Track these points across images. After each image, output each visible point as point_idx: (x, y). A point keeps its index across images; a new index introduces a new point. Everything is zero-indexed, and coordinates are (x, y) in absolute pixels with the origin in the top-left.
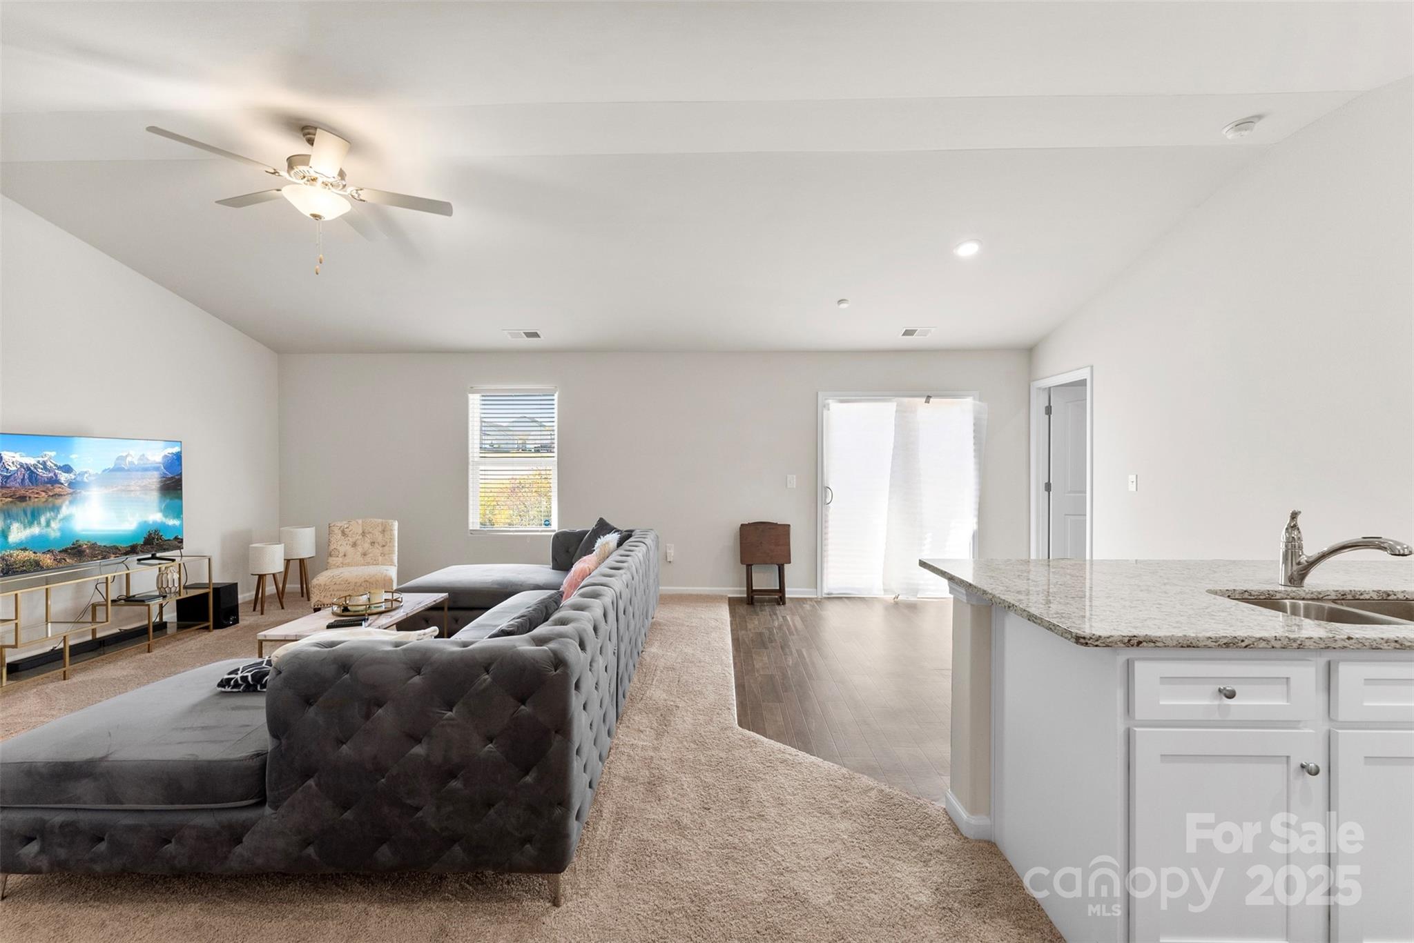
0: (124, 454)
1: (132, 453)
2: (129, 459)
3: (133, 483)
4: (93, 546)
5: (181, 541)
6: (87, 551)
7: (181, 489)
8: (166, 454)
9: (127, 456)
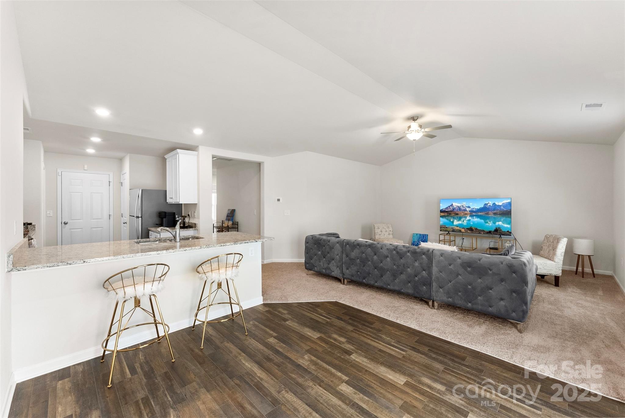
0: (487, 203)
1: (490, 202)
2: (489, 204)
3: (490, 212)
4: (476, 229)
5: (511, 233)
6: (474, 230)
7: (511, 215)
8: (504, 202)
9: (488, 204)
